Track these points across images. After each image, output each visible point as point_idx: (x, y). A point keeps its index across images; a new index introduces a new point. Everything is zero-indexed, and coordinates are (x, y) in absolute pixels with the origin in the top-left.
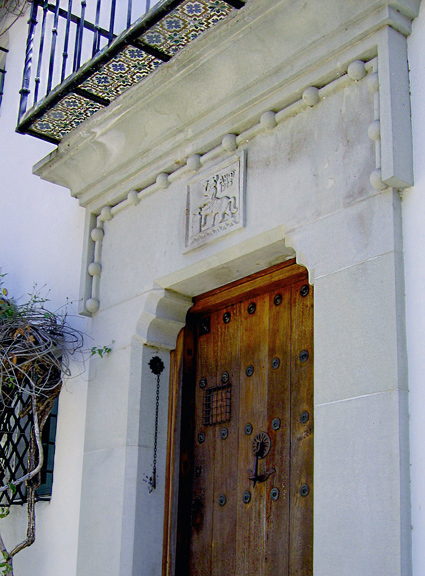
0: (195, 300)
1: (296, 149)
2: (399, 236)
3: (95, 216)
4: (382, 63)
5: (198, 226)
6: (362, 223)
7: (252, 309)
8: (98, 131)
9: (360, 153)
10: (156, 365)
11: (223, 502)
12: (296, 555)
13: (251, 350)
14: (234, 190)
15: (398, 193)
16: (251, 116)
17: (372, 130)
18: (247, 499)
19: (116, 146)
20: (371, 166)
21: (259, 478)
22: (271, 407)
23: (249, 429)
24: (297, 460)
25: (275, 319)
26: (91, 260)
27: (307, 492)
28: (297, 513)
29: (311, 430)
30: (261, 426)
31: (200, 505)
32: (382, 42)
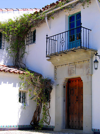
0: (69, 79)
1: (81, 67)
2: (91, 79)
3: (55, 67)
4: (90, 61)
5: (70, 72)
6: (88, 77)
7: (76, 81)
8: (57, 58)
9: (88, 70)
10: (64, 87)
11: (73, 103)
12: (81, 109)
13: (76, 86)
14: (74, 69)
15: (91, 75)
16: (76, 62)
17: (89, 69)
18: (76, 103)
19: (59, 60)
20: (89, 72)
21: (77, 101)
22: (78, 93)
23: (76, 95)
24: (81, 99)
25: (78, 83)
26: (55, 73)
27: (82, 103)
28: (81, 105)
29: (83, 96)
30: (77, 95)
31: (70, 103)
32: (90, 59)
